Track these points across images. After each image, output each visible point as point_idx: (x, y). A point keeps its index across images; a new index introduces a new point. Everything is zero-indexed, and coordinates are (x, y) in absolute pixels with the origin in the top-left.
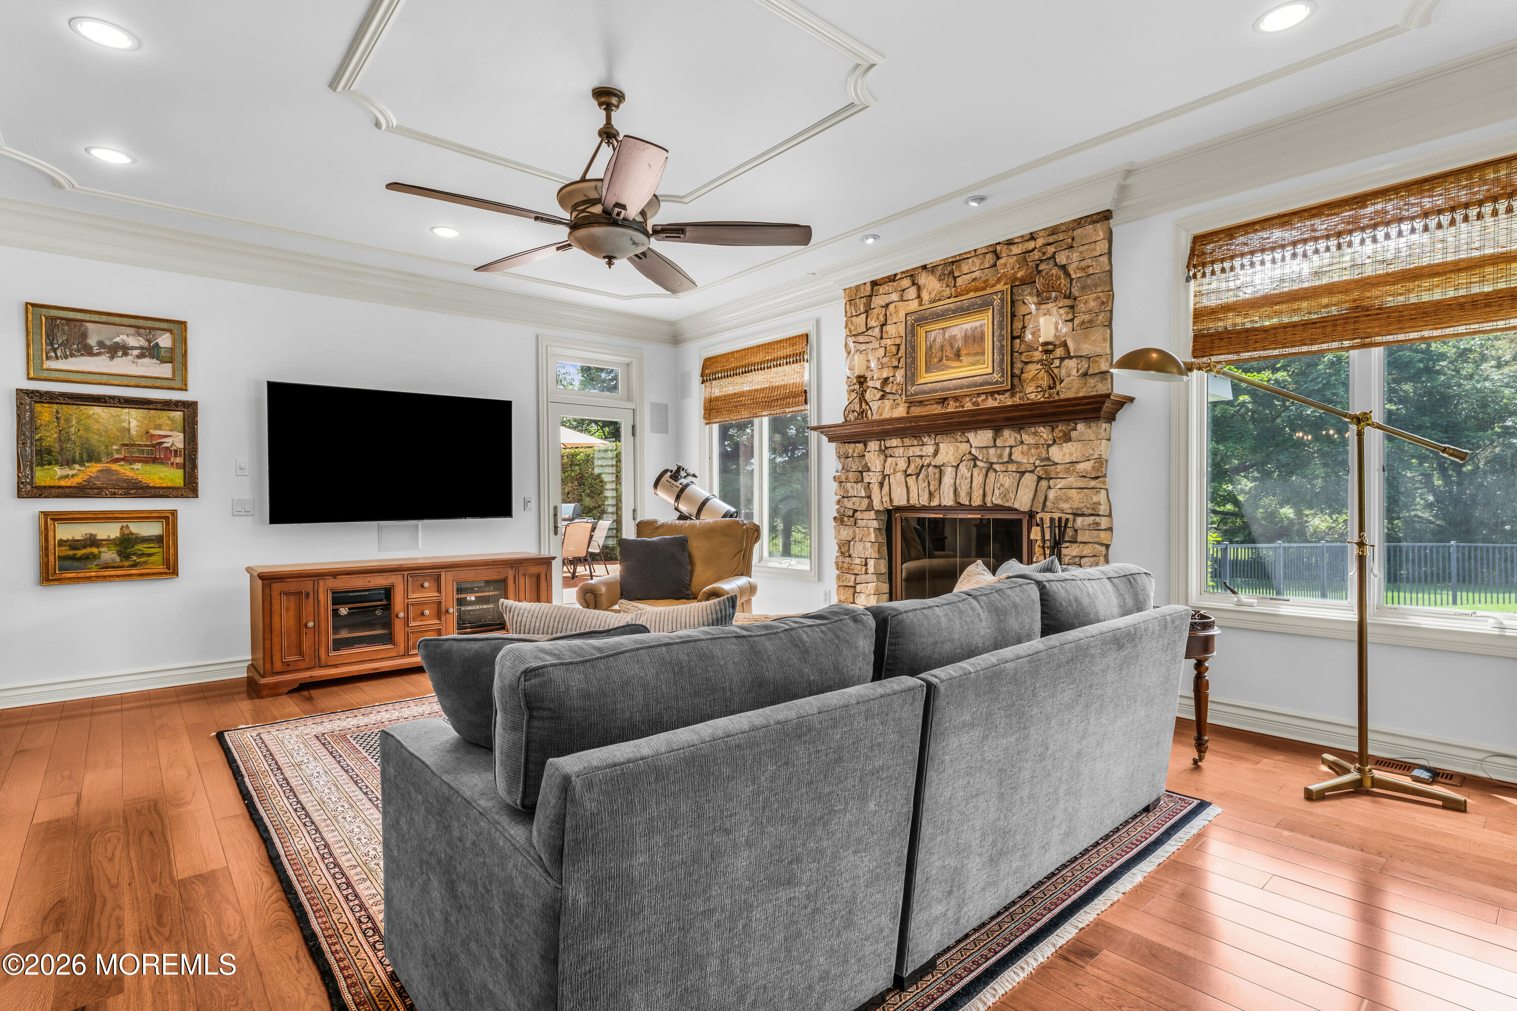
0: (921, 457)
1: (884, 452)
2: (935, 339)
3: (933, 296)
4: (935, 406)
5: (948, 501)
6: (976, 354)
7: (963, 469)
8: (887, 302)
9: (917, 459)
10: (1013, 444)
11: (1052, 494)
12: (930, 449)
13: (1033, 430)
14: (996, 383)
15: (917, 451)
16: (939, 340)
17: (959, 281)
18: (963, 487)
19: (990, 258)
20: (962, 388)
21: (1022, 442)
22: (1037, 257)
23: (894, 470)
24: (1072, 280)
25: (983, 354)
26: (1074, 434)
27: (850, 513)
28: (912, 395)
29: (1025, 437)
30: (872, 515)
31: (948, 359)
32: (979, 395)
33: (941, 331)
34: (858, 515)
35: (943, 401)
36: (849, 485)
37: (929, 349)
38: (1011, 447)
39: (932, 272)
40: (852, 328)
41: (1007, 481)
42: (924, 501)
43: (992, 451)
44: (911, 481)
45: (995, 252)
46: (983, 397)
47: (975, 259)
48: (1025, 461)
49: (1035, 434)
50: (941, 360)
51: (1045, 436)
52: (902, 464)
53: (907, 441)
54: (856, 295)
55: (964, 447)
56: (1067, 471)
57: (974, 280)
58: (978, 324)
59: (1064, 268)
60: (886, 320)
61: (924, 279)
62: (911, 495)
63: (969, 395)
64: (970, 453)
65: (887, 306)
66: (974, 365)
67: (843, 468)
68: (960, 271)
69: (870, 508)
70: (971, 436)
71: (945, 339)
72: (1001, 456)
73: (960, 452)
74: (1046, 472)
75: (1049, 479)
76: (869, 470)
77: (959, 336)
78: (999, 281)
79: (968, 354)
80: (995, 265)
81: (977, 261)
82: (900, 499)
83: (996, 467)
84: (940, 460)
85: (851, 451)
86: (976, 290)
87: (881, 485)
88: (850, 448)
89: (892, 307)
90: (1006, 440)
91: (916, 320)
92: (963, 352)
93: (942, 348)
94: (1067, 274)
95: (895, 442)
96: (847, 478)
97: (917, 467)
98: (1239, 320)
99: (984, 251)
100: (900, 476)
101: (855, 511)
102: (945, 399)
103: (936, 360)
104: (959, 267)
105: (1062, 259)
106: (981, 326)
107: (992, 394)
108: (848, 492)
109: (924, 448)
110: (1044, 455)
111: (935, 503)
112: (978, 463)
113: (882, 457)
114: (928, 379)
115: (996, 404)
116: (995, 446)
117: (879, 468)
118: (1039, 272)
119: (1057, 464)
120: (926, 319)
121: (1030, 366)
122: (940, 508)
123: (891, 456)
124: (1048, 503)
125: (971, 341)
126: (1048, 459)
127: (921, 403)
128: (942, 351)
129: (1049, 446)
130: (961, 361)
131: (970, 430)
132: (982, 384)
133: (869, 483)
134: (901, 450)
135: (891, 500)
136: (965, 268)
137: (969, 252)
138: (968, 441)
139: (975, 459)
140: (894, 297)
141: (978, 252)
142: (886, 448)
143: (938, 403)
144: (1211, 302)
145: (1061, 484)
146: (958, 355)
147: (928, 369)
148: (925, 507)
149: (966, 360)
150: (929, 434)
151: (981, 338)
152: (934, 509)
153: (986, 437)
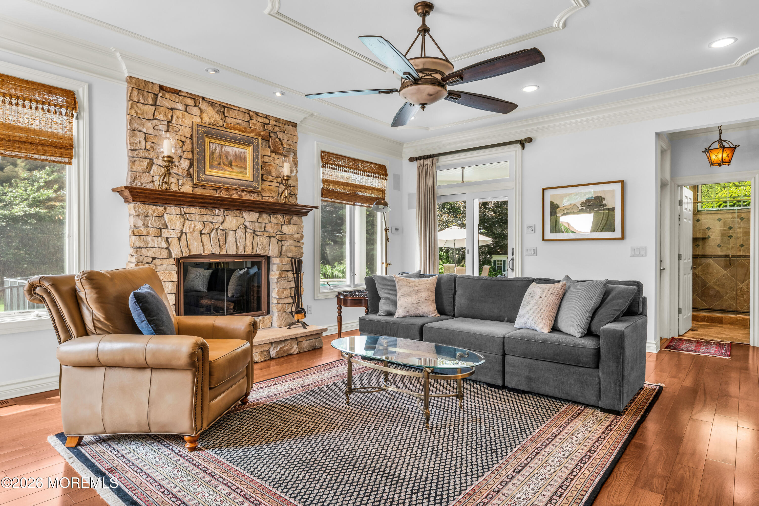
0: (212, 223)
1: (184, 217)
2: (215, 149)
3: (212, 120)
4: (212, 191)
5: (232, 252)
6: (241, 167)
7: (240, 233)
8: (173, 107)
9: (210, 224)
10: (267, 222)
11: (284, 249)
12: (220, 219)
13: (276, 216)
14: (255, 187)
15: (210, 219)
16: (218, 151)
17: (228, 120)
18: (242, 243)
19: (247, 118)
20: (236, 185)
21: (270, 222)
22: (270, 129)
23: (194, 230)
24: (284, 147)
25: (245, 168)
26: (292, 221)
27: (150, 260)
28: (202, 181)
29: (273, 220)
30: (172, 261)
31: (224, 164)
32: (243, 191)
33: (220, 146)
34: (157, 262)
35: (217, 189)
36: (149, 239)
37: (212, 154)
38: (265, 223)
39: (212, 105)
40: (139, 112)
41: (265, 241)
42: (216, 251)
43: (257, 224)
44: (205, 238)
45: (249, 114)
46: (245, 193)
47: (240, 113)
48: (272, 231)
49: (277, 218)
50: (220, 164)
51: (281, 220)
52: (199, 226)
53: (204, 211)
54: (144, 88)
55: (241, 220)
56: (290, 238)
57: (238, 124)
58: (242, 151)
59: (280, 139)
60: (172, 119)
61: (204, 106)
62: (206, 247)
63: (235, 190)
64: (243, 224)
65: (172, 109)
66: (240, 173)
67: (144, 224)
68: (229, 114)
69: (170, 255)
70: (246, 215)
71: (222, 152)
72: (261, 228)
73: (239, 223)
74: (282, 238)
75: (281, 241)
76: (167, 227)
77: (231, 153)
78: (252, 131)
79: (237, 166)
80: (248, 122)
81: (241, 115)
82: (196, 249)
83: (259, 233)
84: (226, 225)
85: (150, 212)
86: (240, 130)
87: (179, 239)
88: (149, 209)
89: (178, 113)
90: (263, 220)
91: (205, 133)
92: (234, 163)
93: (220, 157)
94: (282, 144)
95: (193, 210)
96: (148, 233)
97: (210, 229)
98: (333, 187)
99: (244, 110)
100: (197, 234)
101: (154, 259)
102: (219, 188)
103: (216, 163)
104: (228, 111)
105: (280, 135)
106: (244, 152)
107: (250, 192)
108: (148, 243)
109: (215, 217)
110: (280, 229)
111: (224, 253)
112: (248, 230)
113: (182, 220)
114: (210, 172)
115: (252, 198)
116: (258, 222)
117: (179, 226)
118: (270, 137)
119: (285, 234)
120: (213, 134)
121: (266, 183)
122: (227, 256)
123: (188, 220)
124: (283, 253)
125: (238, 159)
126: (281, 231)
127: (202, 186)
128: (220, 158)
129: (282, 225)
130: (233, 169)
131: (245, 211)
132: (248, 186)
133: (167, 238)
134: (197, 217)
135: (189, 250)
136: (233, 114)
137: (236, 106)
138: (243, 217)
139: (246, 227)
140: (180, 107)
141: (241, 109)
142: (185, 213)
143: (214, 189)
144: (326, 178)
145: (288, 244)
146: (230, 164)
147: (211, 167)
148: (212, 255)
149: (236, 169)
150: (219, 208)
151: (245, 159)
152: (220, 256)
153: (254, 216)
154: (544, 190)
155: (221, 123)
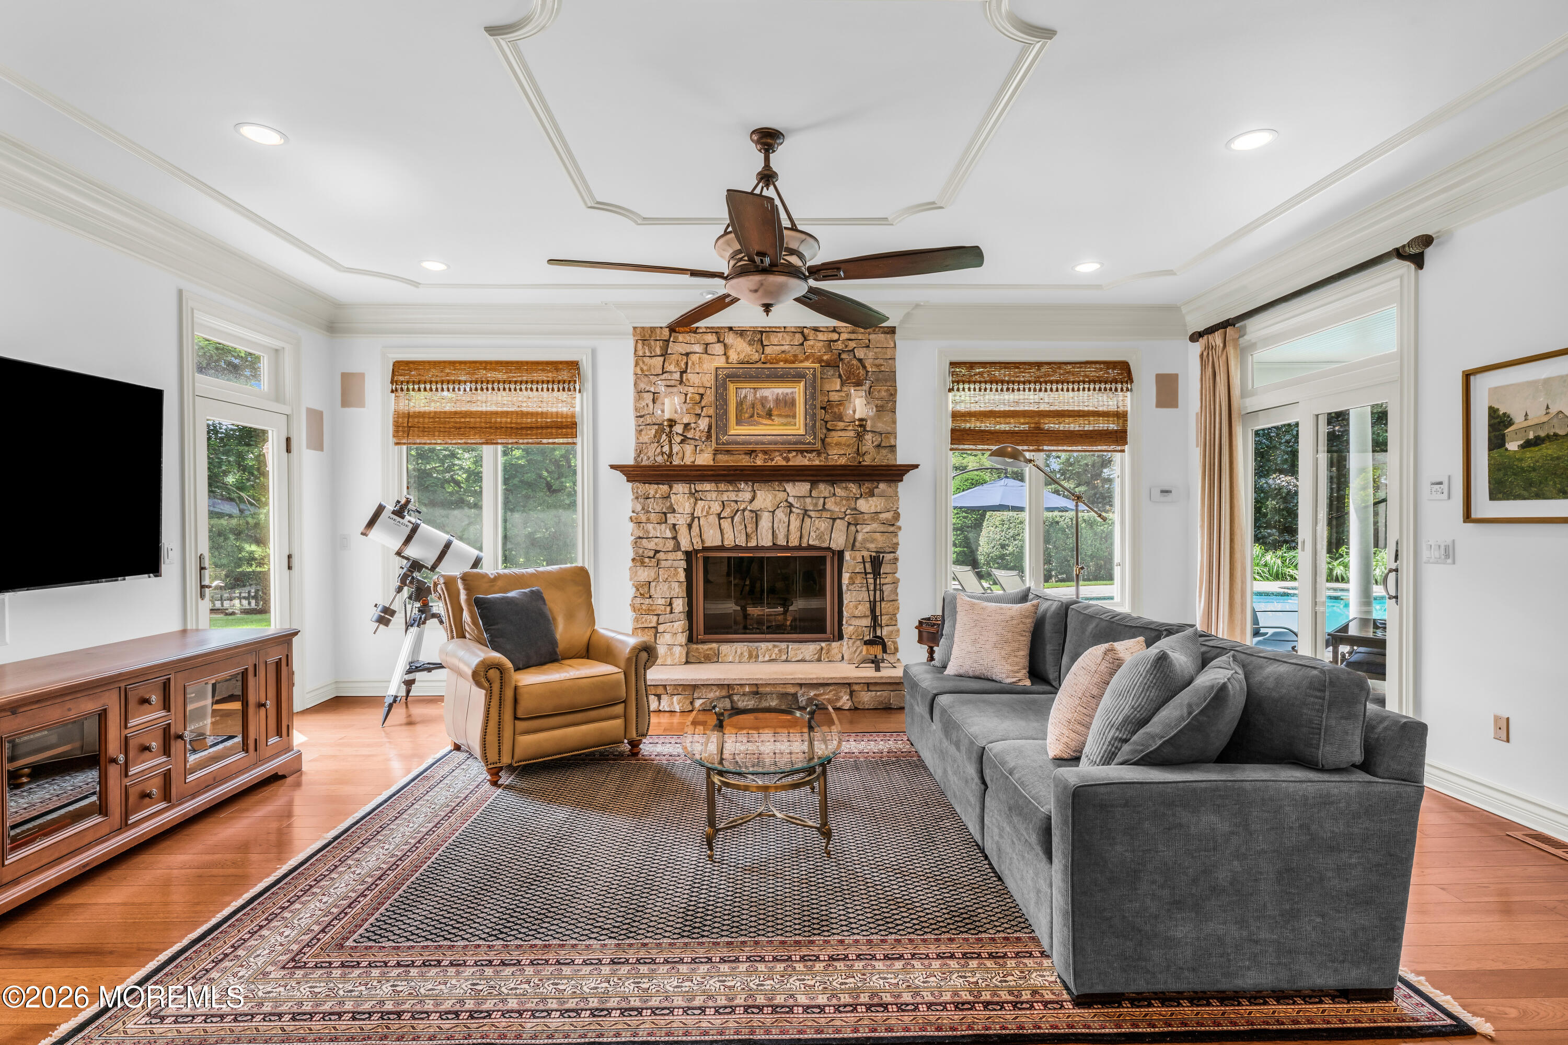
0: (736, 502)
1: (695, 496)
2: (745, 397)
3: (742, 356)
4: (743, 456)
5: (766, 541)
6: (787, 416)
7: (780, 514)
8: (688, 351)
9: (733, 504)
10: (827, 495)
11: (860, 537)
12: (748, 496)
13: (844, 485)
14: (809, 443)
15: (733, 496)
16: (750, 398)
17: (768, 350)
18: (781, 530)
19: (798, 338)
20: (776, 444)
21: (834, 495)
22: (840, 348)
23: (708, 513)
24: (867, 372)
25: (794, 417)
26: (876, 491)
27: (651, 554)
28: (723, 444)
29: (839, 491)
30: (680, 555)
31: (759, 416)
32: (789, 451)
33: (752, 390)
34: (661, 556)
35: (750, 453)
36: (650, 526)
37: (740, 404)
38: (825, 498)
39: (741, 335)
40: (645, 368)
41: (823, 525)
42: (741, 541)
43: (808, 500)
44: (726, 524)
45: (802, 333)
46: (794, 453)
47: (785, 335)
48: (837, 510)
49: (846, 488)
50: (752, 416)
51: (854, 491)
52: (716, 508)
53: (722, 486)
54: (650, 336)
55: (782, 495)
56: (873, 519)
57: (783, 352)
58: (789, 391)
59: (860, 360)
60: (687, 367)
61: (730, 339)
62: (726, 536)
63: (779, 451)
64: (786, 501)
65: (687, 354)
66: (785, 425)
67: (643, 509)
68: (769, 341)
69: (677, 547)
70: (789, 487)
71: (756, 398)
72: (816, 505)
73: (778, 499)
74: (855, 519)
75: (856, 525)
76: (674, 511)
77: (770, 398)
78: (807, 358)
79: (780, 416)
80: (802, 344)
81: (788, 338)
82: (713, 538)
83: (812, 514)
84: (756, 505)
85: (652, 492)
86: (786, 361)
87: (690, 526)
88: (652, 489)
89: (694, 358)
90: (821, 492)
91: (728, 376)
92: (775, 412)
93: (753, 406)
94: (864, 367)
95: (707, 486)
96: (648, 519)
97: (732, 511)
98: (978, 424)
99: (793, 330)
100: (713, 519)
101: (657, 552)
102: (753, 451)
103: (747, 415)
104: (768, 338)
105: (860, 353)
106: (792, 393)
107: (802, 452)
108: (648, 533)
109: (740, 494)
110: (853, 506)
111: (753, 544)
112: (794, 510)
113: (692, 500)
114: (736, 430)
115: (806, 462)
116: (811, 496)
117: (688, 510)
118: (841, 360)
119: (862, 513)
120: (739, 377)
121: (833, 433)
122: (757, 548)
123: (701, 499)
124: (857, 544)
125: (782, 404)
126: (855, 509)
127: (728, 452)
128: (753, 408)
129: (857, 498)
130: (773, 420)
131: (788, 481)
132: (795, 443)
133: (674, 525)
134: (714, 495)
135: (703, 541)
136: (774, 339)
137: (779, 327)
138: (785, 491)
139: (791, 506)
140: (698, 348)
141: (787, 330)
142: (696, 491)
143: (746, 454)
144: (961, 408)
145: (868, 528)
146: (769, 415)
147: (739, 422)
148: (737, 548)
149: (777, 420)
150: (746, 482)
151: (793, 403)
152: (747, 549)
153: (803, 488)
154: (1467, 376)
155: (756, 357)
